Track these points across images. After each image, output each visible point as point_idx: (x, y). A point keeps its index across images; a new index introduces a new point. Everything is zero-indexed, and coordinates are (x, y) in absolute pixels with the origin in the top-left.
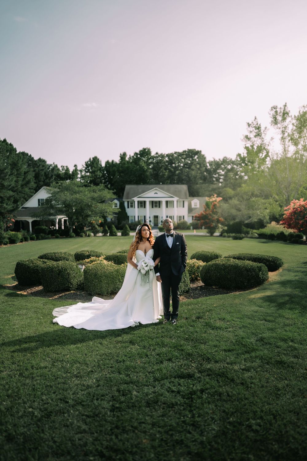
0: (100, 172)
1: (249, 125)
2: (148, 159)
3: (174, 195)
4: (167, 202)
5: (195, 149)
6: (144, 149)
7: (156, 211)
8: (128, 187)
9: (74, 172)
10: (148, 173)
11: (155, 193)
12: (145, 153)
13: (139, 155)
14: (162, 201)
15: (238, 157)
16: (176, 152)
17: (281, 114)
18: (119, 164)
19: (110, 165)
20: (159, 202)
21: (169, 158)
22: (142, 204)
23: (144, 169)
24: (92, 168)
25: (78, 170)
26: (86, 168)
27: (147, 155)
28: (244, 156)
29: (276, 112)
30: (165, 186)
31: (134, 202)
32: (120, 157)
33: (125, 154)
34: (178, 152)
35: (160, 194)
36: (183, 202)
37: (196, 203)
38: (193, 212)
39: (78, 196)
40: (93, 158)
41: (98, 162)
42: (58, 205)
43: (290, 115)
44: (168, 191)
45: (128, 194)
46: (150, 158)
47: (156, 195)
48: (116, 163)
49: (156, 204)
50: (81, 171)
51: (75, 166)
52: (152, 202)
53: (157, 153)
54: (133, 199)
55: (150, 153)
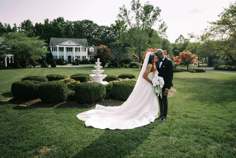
0: (32, 29)
1: (121, 9)
3: (80, 44)
4: (76, 48)
5: (89, 20)
6: (60, 18)
7: (70, 53)
8: (52, 39)
9: (14, 28)
10: (62, 32)
11: (69, 43)
12: (60, 20)
13: (57, 21)
14: (73, 48)
15: (112, 26)
16: (78, 21)
17: (136, 5)
18: (44, 25)
19: (38, 26)
20: (71, 48)
21: (74, 24)
22: (61, 49)
23: (60, 29)
24: (26, 27)
25: (17, 27)
26: (22, 26)
27: (62, 21)
28: (115, 25)
29: (134, 3)
30: (75, 39)
31: (57, 48)
32: (45, 21)
33: (47, 20)
34: (80, 21)
35: (72, 44)
36: (85, 48)
38: (91, 54)
40: (27, 21)
41: (31, 23)
43: (141, 6)
44: (76, 42)
45: (52, 43)
46: (64, 23)
47: (70, 44)
48: (42, 25)
49: (69, 49)
50: (19, 28)
51: (15, 24)
52: (67, 48)
53: (67, 21)
54: (56, 46)
55: (64, 20)
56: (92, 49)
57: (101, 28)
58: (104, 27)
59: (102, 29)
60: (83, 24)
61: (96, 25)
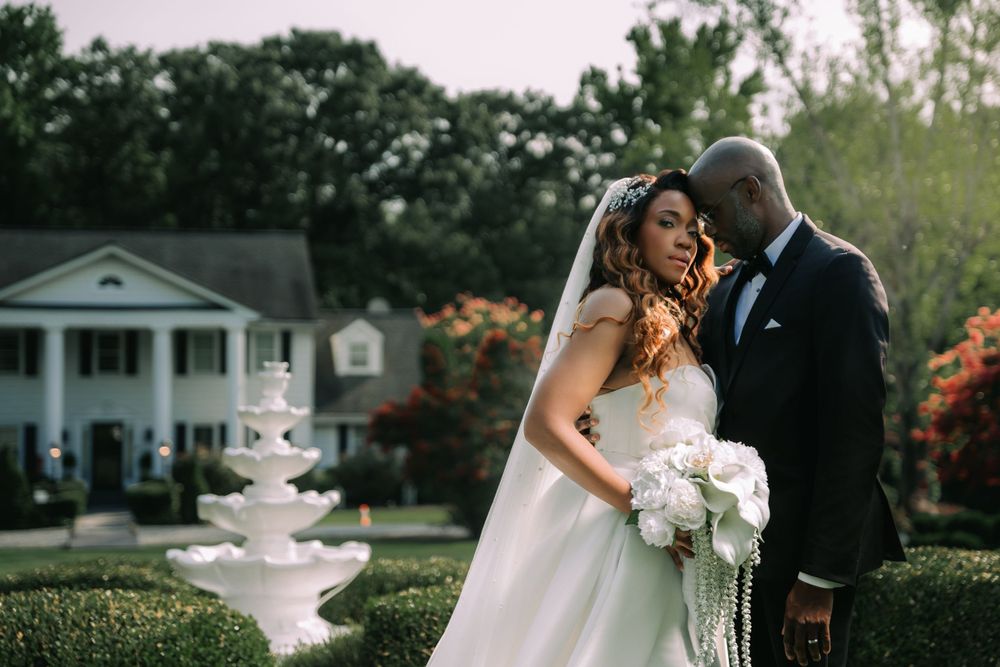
2: (44, 77)
3: (224, 294)
4: (181, 338)
5: (336, 35)
7: (110, 398)
10: (36, 166)
11: (104, 282)
14: (148, 333)
15: (590, 90)
16: (220, 46)
20: (132, 336)
21: (176, 78)
22: (17, 351)
23: (16, 135)
27: (33, 48)
28: (622, 85)
30: (169, 243)
34: (234, 46)
35: (137, 288)
36: (286, 336)
37: (364, 347)
38: (348, 398)
44: (189, 268)
46: (55, 73)
47: (111, 295)
49: (107, 352)
52: (86, 336)
53: (98, 45)
55: (55, 41)
56: (360, 344)
58: (498, 103)
59: (477, 129)
60: (269, 80)
61: (410, 84)
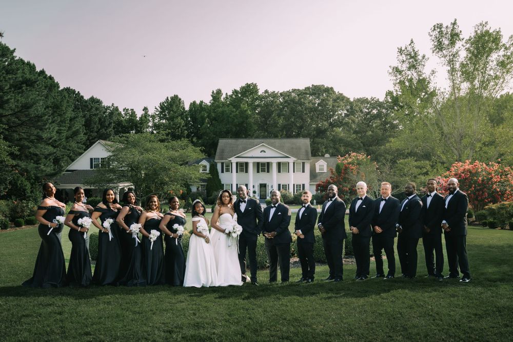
0: (182, 118)
1: (401, 51)
2: (254, 100)
3: (289, 154)
4: (279, 164)
5: (323, 86)
6: (248, 86)
7: (263, 178)
8: (222, 142)
9: (143, 118)
10: (252, 120)
11: (261, 151)
12: (249, 90)
13: (240, 93)
14: (272, 163)
15: (389, 97)
16: (295, 90)
17: (449, 36)
18: (210, 106)
19: (197, 109)
20: (268, 163)
21: (284, 98)
22: (243, 167)
23: (248, 114)
24: (169, 113)
25: (149, 116)
26: (161, 112)
27: (252, 93)
28: (397, 95)
29: (441, 32)
30: (277, 141)
31: (232, 163)
32: (212, 96)
33: (219, 92)
34: (298, 90)
35: (269, 153)
36: (303, 163)
38: (318, 178)
39: (150, 156)
40: (172, 98)
41: (180, 103)
42: (121, 167)
43: (461, 37)
44: (281, 148)
45: (223, 151)
46: (257, 99)
47: (263, 155)
48: (206, 105)
49: (263, 167)
50: (153, 117)
51: (145, 109)
52: (258, 163)
53: (266, 91)
54: (229, 159)
55: (257, 91)
56: (322, 165)
57: (354, 107)
58: (363, 101)
59: (357, 109)
60: (305, 98)
61: (341, 98)
